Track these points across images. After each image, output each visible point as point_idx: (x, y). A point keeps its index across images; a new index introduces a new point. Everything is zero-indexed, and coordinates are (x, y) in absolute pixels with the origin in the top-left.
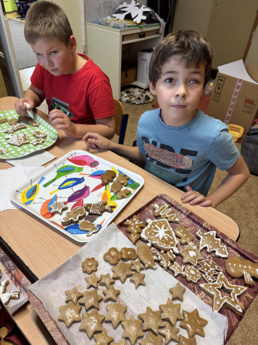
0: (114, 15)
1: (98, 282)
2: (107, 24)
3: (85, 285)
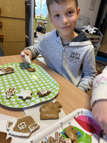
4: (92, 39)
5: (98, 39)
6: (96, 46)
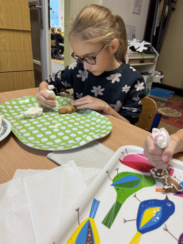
4: (142, 61)
5: (152, 60)
6: (149, 72)
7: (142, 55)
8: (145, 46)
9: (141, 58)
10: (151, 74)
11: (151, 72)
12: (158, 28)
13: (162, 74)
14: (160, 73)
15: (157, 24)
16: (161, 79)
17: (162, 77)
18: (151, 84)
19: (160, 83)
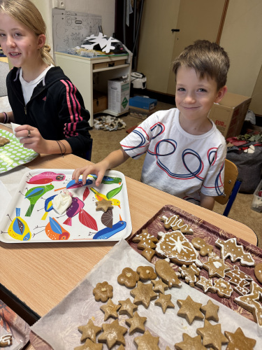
0: (83, 46)
1: (118, 311)
2: (76, 54)
3: (102, 316)
4: (111, 64)
5: (125, 62)
6: (123, 77)
7: (110, 57)
8: (113, 44)
9: (108, 60)
10: (126, 79)
11: (126, 77)
12: (131, 16)
13: (144, 76)
14: (141, 76)
15: (129, 10)
16: (144, 84)
17: (144, 80)
18: (128, 91)
19: (143, 88)
